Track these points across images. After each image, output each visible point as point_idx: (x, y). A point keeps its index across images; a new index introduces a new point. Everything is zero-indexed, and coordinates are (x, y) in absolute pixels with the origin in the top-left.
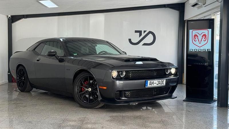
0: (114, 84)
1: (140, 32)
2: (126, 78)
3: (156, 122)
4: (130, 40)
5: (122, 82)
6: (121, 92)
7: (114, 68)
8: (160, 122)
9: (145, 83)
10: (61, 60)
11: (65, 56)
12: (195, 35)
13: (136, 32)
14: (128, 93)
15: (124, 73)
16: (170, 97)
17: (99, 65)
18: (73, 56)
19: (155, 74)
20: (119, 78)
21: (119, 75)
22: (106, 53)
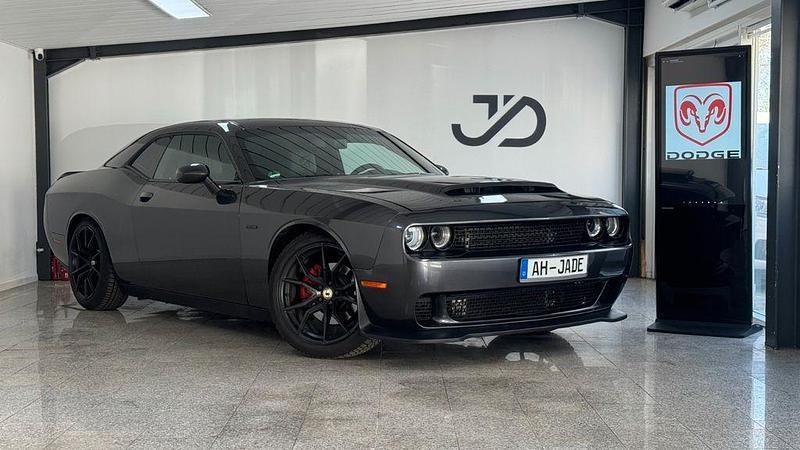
0: (411, 270)
1: (491, 101)
2: (454, 251)
3: (562, 397)
4: (456, 129)
5: (437, 265)
6: (437, 301)
7: (411, 215)
8: (572, 397)
9: (519, 269)
10: (225, 197)
11: (238, 181)
12: (687, 105)
13: (478, 99)
14: (459, 303)
15: (447, 235)
16: (603, 315)
17: (358, 208)
18: (264, 179)
19: (550, 237)
20: (428, 251)
21: (427, 242)
22: (378, 169)
